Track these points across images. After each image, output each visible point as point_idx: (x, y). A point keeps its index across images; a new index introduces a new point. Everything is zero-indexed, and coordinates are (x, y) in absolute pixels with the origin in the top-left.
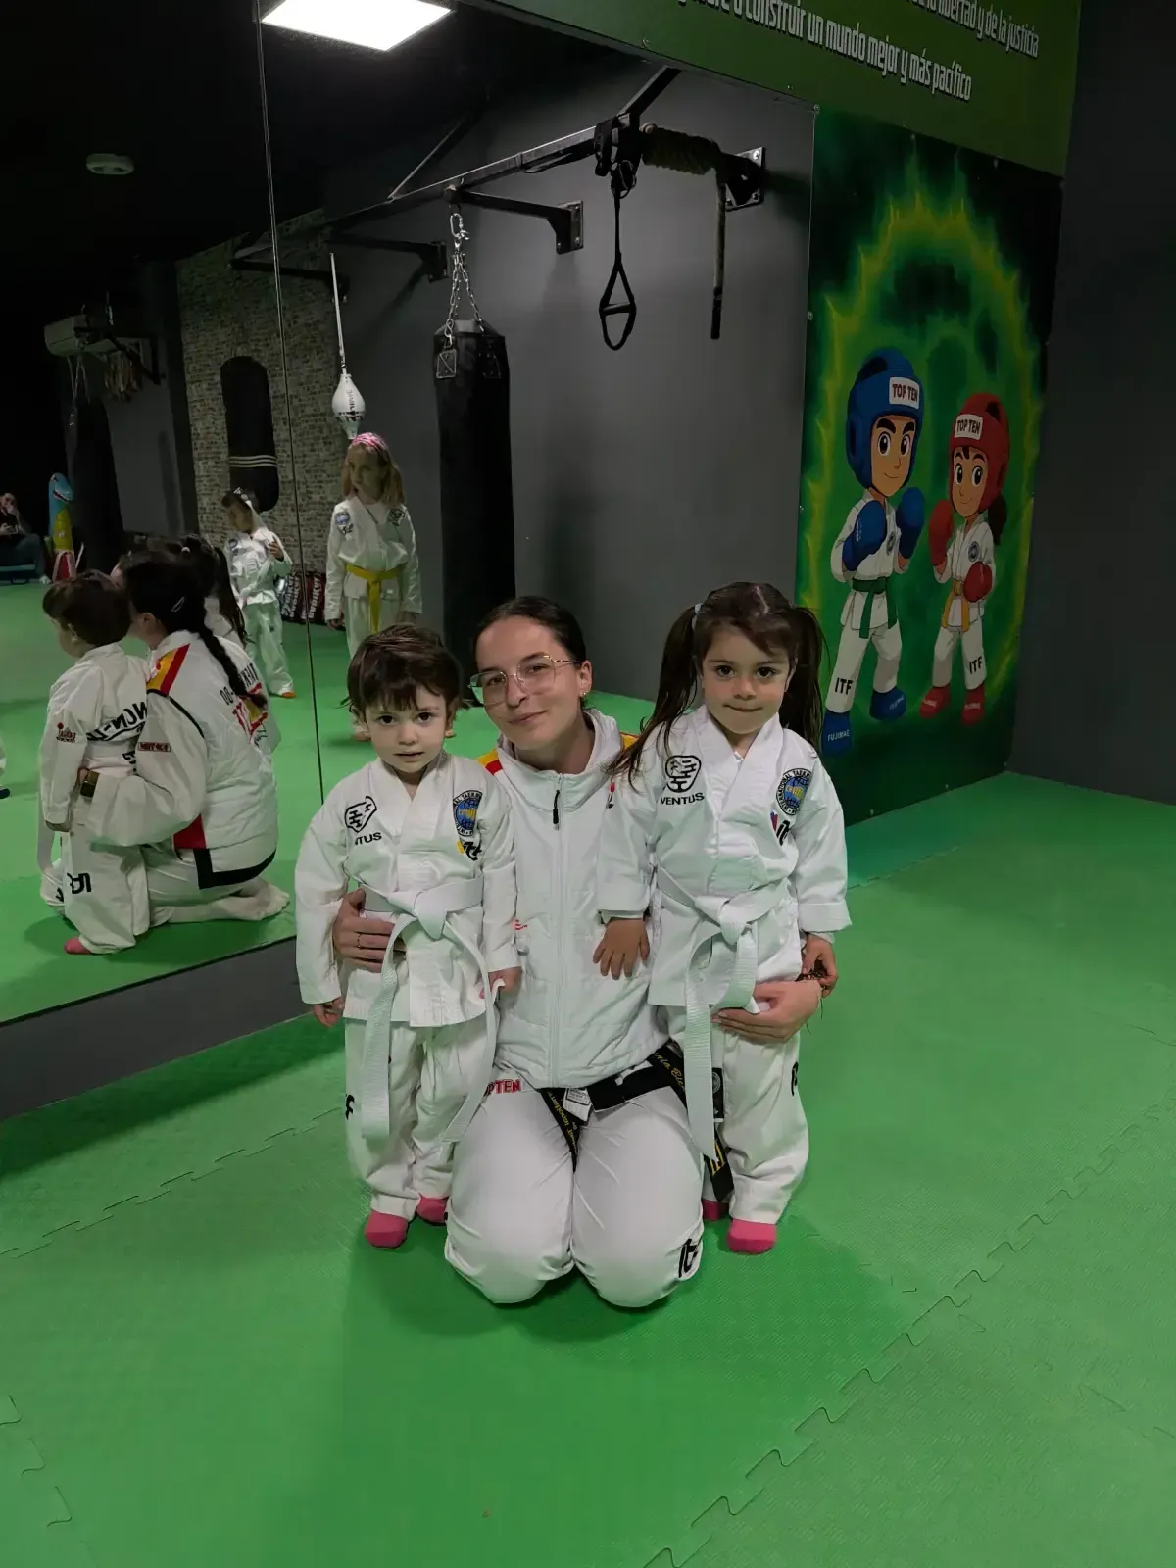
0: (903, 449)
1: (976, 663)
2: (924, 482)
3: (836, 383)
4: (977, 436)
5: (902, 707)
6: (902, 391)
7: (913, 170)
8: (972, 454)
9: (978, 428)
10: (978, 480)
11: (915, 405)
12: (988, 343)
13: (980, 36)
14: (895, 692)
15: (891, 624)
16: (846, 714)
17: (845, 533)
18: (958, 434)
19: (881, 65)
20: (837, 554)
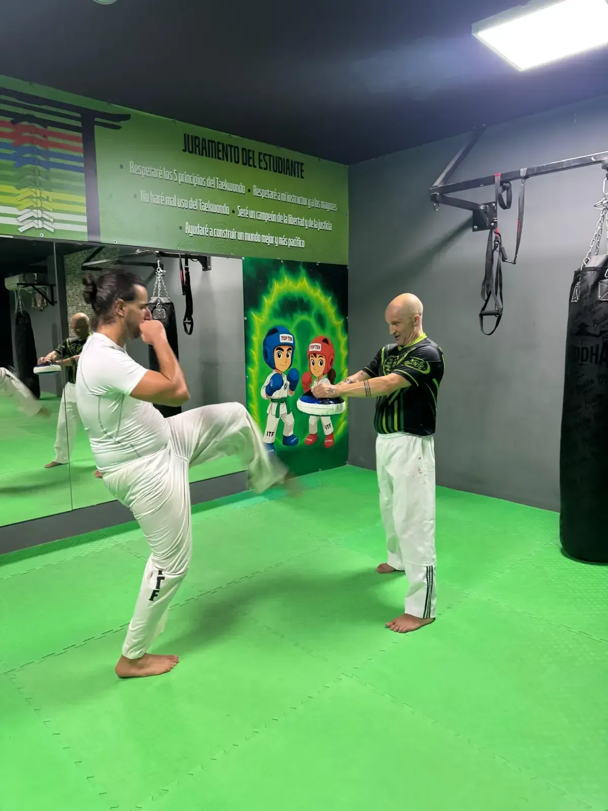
0: (288, 356)
1: (329, 426)
2: (297, 366)
3: (258, 338)
4: (319, 350)
5: (297, 442)
6: (284, 338)
7: (283, 270)
8: (318, 356)
9: (319, 348)
10: (321, 364)
11: (292, 342)
12: (321, 320)
13: (306, 228)
14: (293, 436)
15: (288, 413)
16: (273, 443)
17: (266, 384)
18: (311, 350)
19: (267, 242)
20: (263, 393)
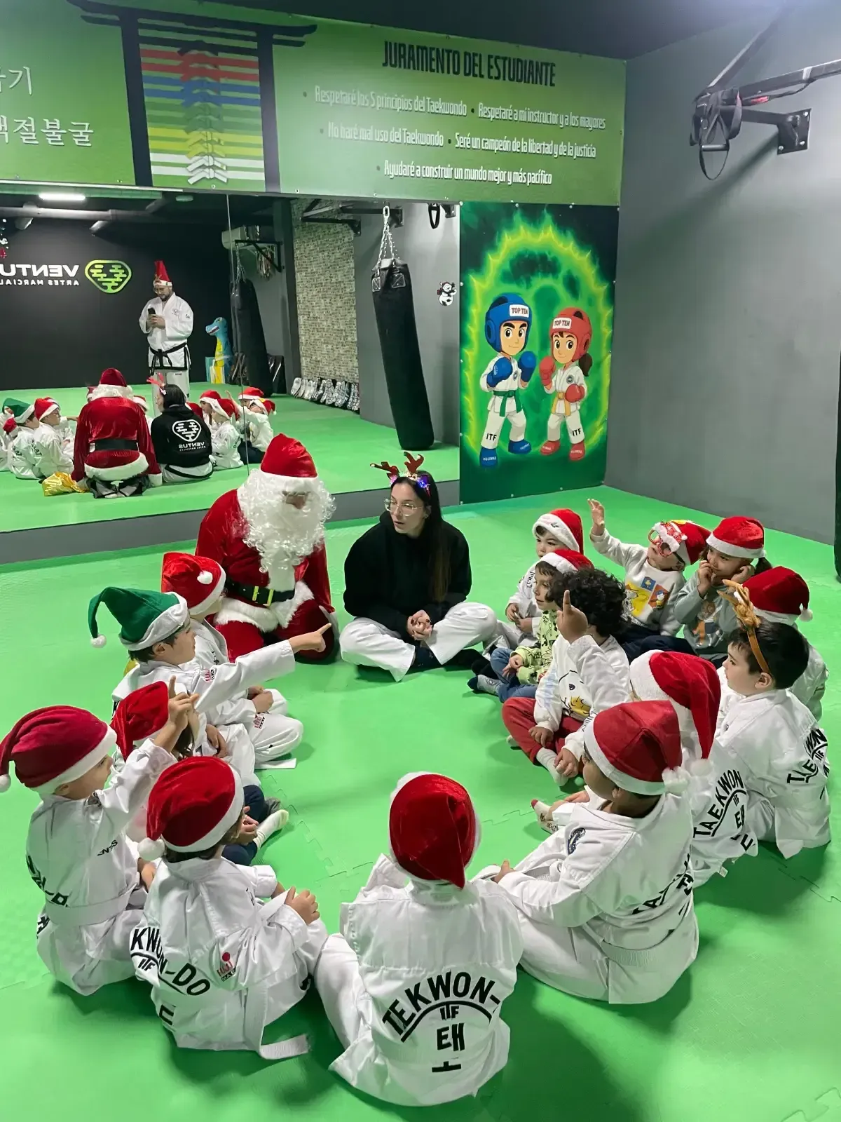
0: (520, 335)
1: (576, 432)
2: (534, 348)
3: (478, 311)
4: (568, 327)
5: (529, 449)
6: (515, 310)
7: (517, 217)
8: (565, 335)
9: (568, 324)
10: (570, 346)
11: (527, 316)
12: (572, 285)
13: (556, 156)
14: (523, 442)
15: (518, 410)
16: (494, 449)
17: (488, 371)
18: (554, 327)
19: (496, 180)
20: (483, 382)
